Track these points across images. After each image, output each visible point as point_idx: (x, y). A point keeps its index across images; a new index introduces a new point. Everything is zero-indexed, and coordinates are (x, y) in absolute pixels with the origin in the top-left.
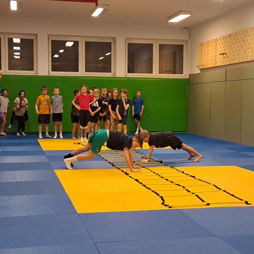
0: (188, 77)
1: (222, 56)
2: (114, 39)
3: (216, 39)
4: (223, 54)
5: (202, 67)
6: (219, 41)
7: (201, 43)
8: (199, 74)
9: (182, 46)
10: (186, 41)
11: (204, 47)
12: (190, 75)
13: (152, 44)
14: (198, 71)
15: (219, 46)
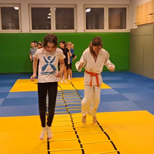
0: (130, 32)
1: (151, 15)
2: (76, 5)
3: (147, 3)
4: (151, 14)
5: (138, 24)
6: (149, 4)
7: (138, 6)
8: (136, 29)
9: (125, 9)
10: (128, 5)
11: (139, 9)
12: (131, 30)
13: (104, 8)
14: (136, 27)
15: (149, 8)
